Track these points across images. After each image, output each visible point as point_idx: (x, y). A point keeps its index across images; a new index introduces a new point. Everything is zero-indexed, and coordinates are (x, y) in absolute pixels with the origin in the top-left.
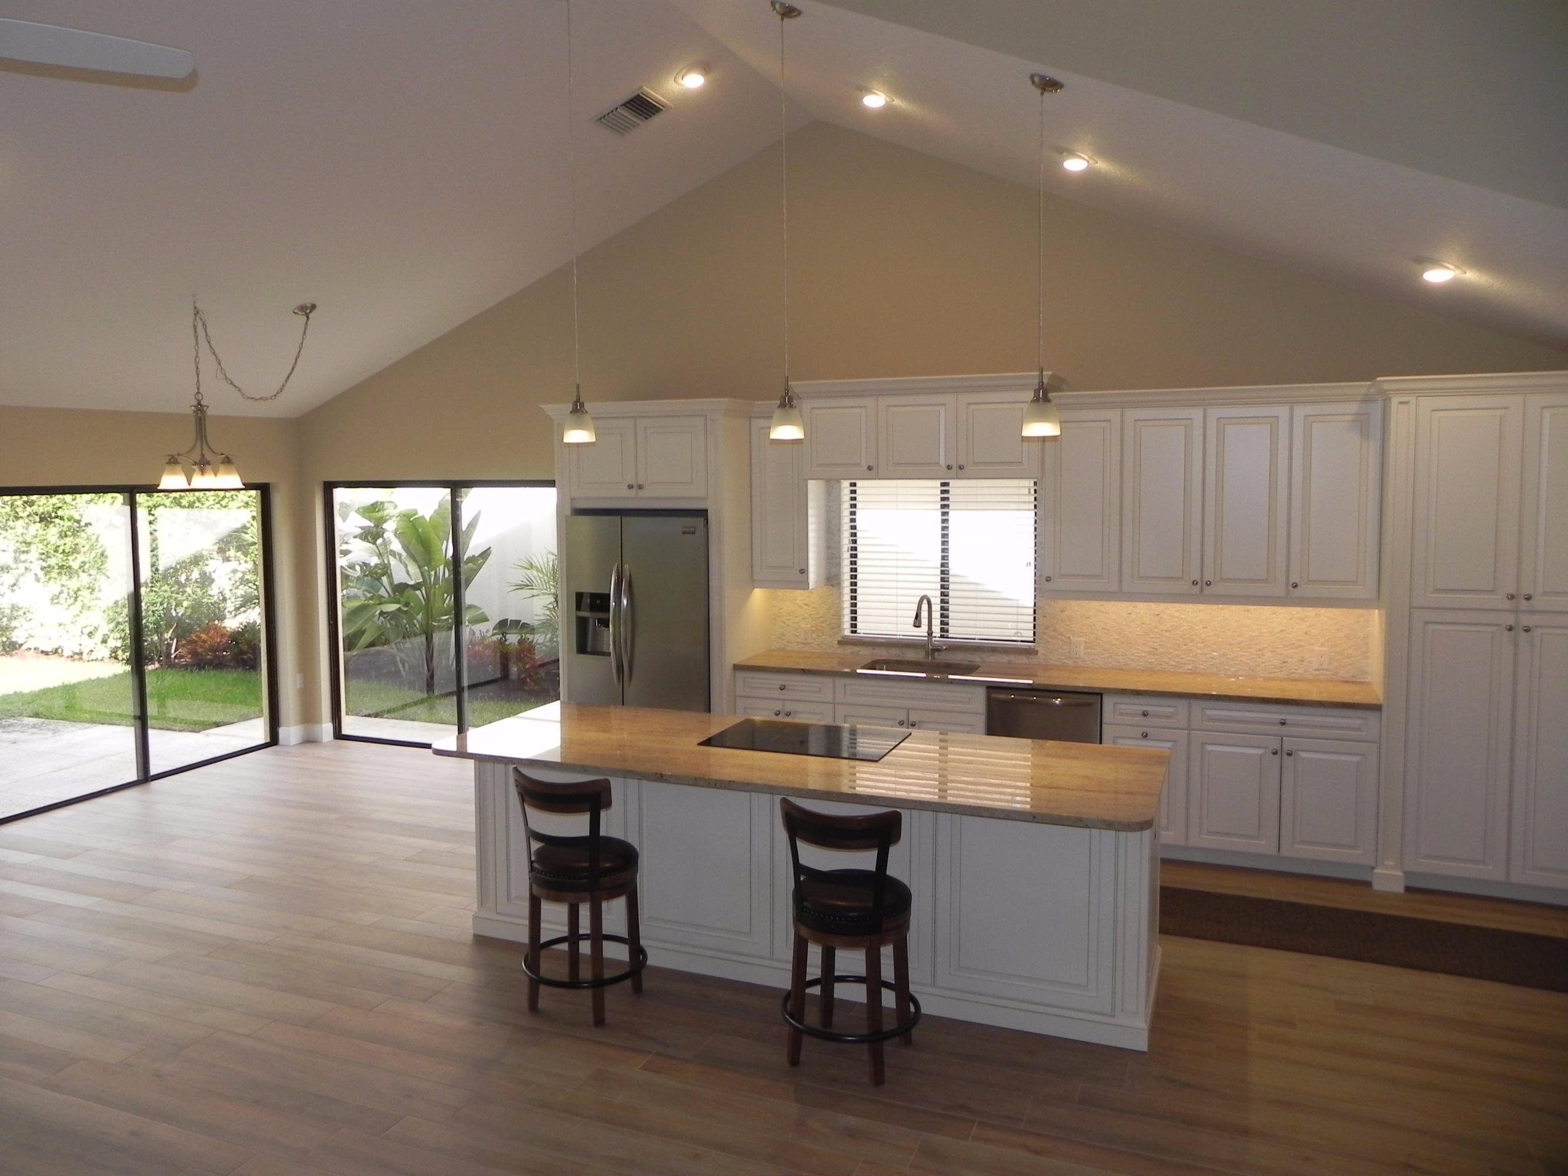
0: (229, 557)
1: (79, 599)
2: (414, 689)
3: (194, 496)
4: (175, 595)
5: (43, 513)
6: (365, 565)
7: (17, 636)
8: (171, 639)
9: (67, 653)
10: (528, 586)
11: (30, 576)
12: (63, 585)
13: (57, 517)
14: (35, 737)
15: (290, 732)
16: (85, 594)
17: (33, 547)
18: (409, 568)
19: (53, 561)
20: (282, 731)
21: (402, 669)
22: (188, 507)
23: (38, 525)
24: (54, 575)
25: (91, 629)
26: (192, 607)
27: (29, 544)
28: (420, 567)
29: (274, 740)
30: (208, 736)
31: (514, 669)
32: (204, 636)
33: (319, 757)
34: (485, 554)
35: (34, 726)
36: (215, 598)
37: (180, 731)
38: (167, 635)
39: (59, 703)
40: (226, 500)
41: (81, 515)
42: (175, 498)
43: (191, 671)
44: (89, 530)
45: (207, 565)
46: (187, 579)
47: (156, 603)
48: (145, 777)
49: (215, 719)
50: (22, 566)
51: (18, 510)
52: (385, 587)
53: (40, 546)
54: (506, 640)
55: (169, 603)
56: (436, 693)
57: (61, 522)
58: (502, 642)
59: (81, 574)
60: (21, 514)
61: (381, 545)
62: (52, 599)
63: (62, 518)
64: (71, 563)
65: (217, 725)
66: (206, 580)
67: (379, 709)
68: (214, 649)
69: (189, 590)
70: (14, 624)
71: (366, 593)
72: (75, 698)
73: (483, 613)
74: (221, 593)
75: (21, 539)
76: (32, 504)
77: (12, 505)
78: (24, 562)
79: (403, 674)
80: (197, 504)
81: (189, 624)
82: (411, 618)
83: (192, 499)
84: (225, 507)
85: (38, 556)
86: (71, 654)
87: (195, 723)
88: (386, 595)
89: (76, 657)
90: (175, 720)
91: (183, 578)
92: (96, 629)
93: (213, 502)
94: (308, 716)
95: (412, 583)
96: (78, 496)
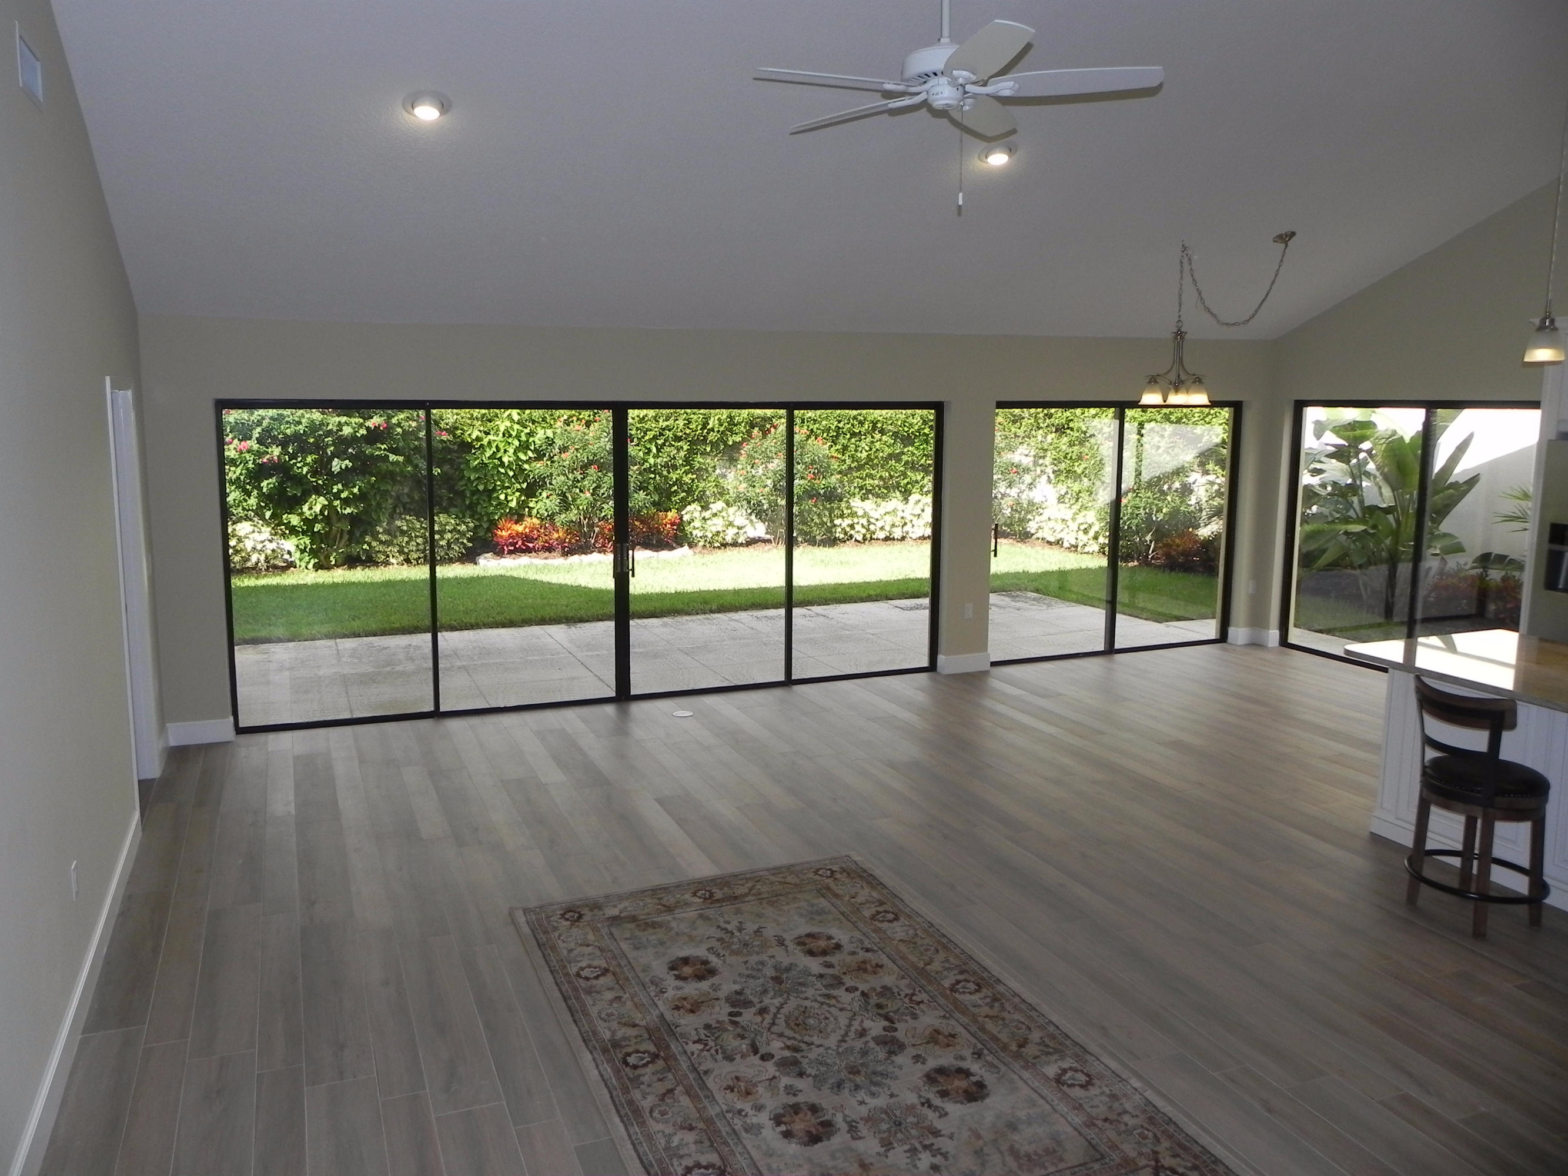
0: (1209, 470)
1: (1080, 500)
2: (1373, 613)
3: (1182, 412)
4: (1156, 502)
5: (1058, 425)
6: (1335, 484)
7: (1032, 527)
8: (1151, 541)
9: (1066, 544)
10: (1521, 518)
11: (1044, 478)
12: (1068, 487)
13: (1068, 428)
14: (1033, 607)
15: (1238, 633)
16: (1084, 495)
17: (1049, 454)
18: (1383, 490)
19: (1063, 466)
20: (1232, 631)
21: (1363, 592)
22: (1176, 423)
23: (1054, 434)
24: (1062, 478)
25: (1086, 526)
26: (1170, 513)
27: (1046, 450)
28: (1393, 491)
29: (1223, 637)
30: (1168, 627)
31: (1492, 607)
32: (1177, 541)
33: (1262, 659)
34: (1472, 481)
35: (1034, 599)
36: (1192, 508)
37: (1146, 619)
38: (1148, 538)
39: (1054, 584)
40: (1210, 417)
41: (1088, 428)
42: (1165, 414)
43: (1164, 571)
44: (1092, 440)
45: (1187, 476)
46: (1170, 488)
47: (1139, 508)
48: (1110, 649)
49: (1176, 613)
50: (1039, 469)
51: (1040, 421)
52: (1354, 510)
53: (1054, 452)
54: (1487, 576)
55: (1151, 509)
56: (1396, 619)
57: (1072, 433)
58: (1482, 578)
59: (1083, 478)
60: (1042, 425)
61: (1355, 465)
62: (1059, 499)
63: (1072, 429)
64: (1076, 468)
65: (1179, 619)
66: (1186, 490)
67: (1332, 626)
68: (1186, 554)
69: (1169, 498)
70: (1029, 516)
71: (1334, 513)
72: (1066, 581)
73: (1459, 543)
74: (1198, 503)
75: (1040, 446)
76: (1050, 416)
77: (1036, 417)
78: (1041, 465)
79: (1365, 597)
80: (1184, 420)
81: (1167, 529)
82: (1379, 542)
83: (1179, 415)
84: (1209, 423)
85: (1051, 460)
86: (1069, 546)
87: (1159, 614)
88: (1355, 516)
89: (1073, 549)
90: (1143, 609)
91: (1166, 487)
92: (1090, 526)
93: (1197, 419)
94: (1257, 620)
95: (1384, 506)
96: (1086, 410)
